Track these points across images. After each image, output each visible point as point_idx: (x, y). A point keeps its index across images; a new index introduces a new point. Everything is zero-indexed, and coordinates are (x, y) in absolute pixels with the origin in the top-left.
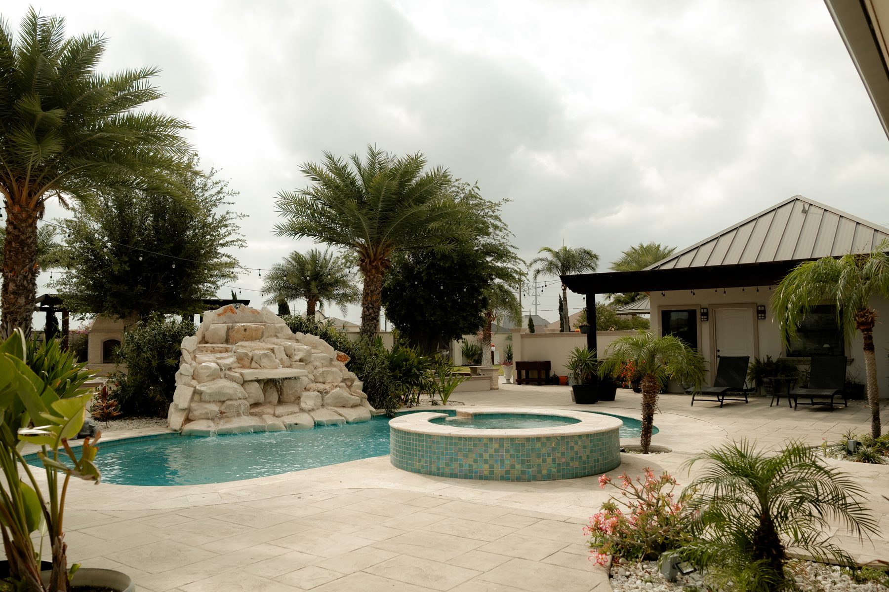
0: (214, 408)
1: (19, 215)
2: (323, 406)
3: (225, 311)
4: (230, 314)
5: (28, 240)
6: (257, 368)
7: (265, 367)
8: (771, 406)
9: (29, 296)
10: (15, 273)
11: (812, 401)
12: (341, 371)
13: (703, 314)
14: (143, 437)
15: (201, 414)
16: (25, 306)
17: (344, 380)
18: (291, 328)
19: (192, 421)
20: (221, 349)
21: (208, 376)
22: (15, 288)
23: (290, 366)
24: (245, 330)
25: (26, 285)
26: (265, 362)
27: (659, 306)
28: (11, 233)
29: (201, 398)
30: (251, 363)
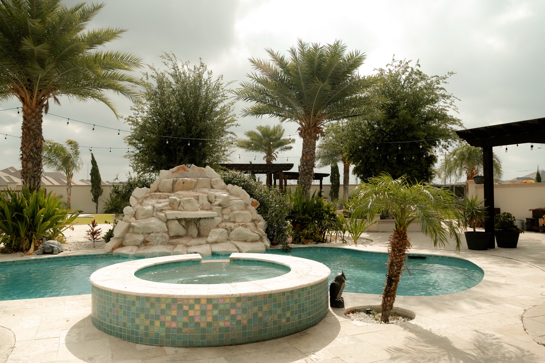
0: (141, 238)
2: (228, 240)
3: (178, 170)
4: (183, 171)
5: (33, 127)
6: (180, 210)
7: (187, 210)
9: (34, 162)
10: (25, 148)
12: (252, 213)
14: (85, 256)
15: (130, 242)
16: (32, 168)
17: (253, 221)
18: (225, 182)
19: (125, 246)
20: (165, 196)
21: (143, 215)
22: (26, 157)
23: (211, 209)
24: (184, 183)
25: (32, 156)
26: (187, 206)
29: (134, 231)
30: (178, 207)
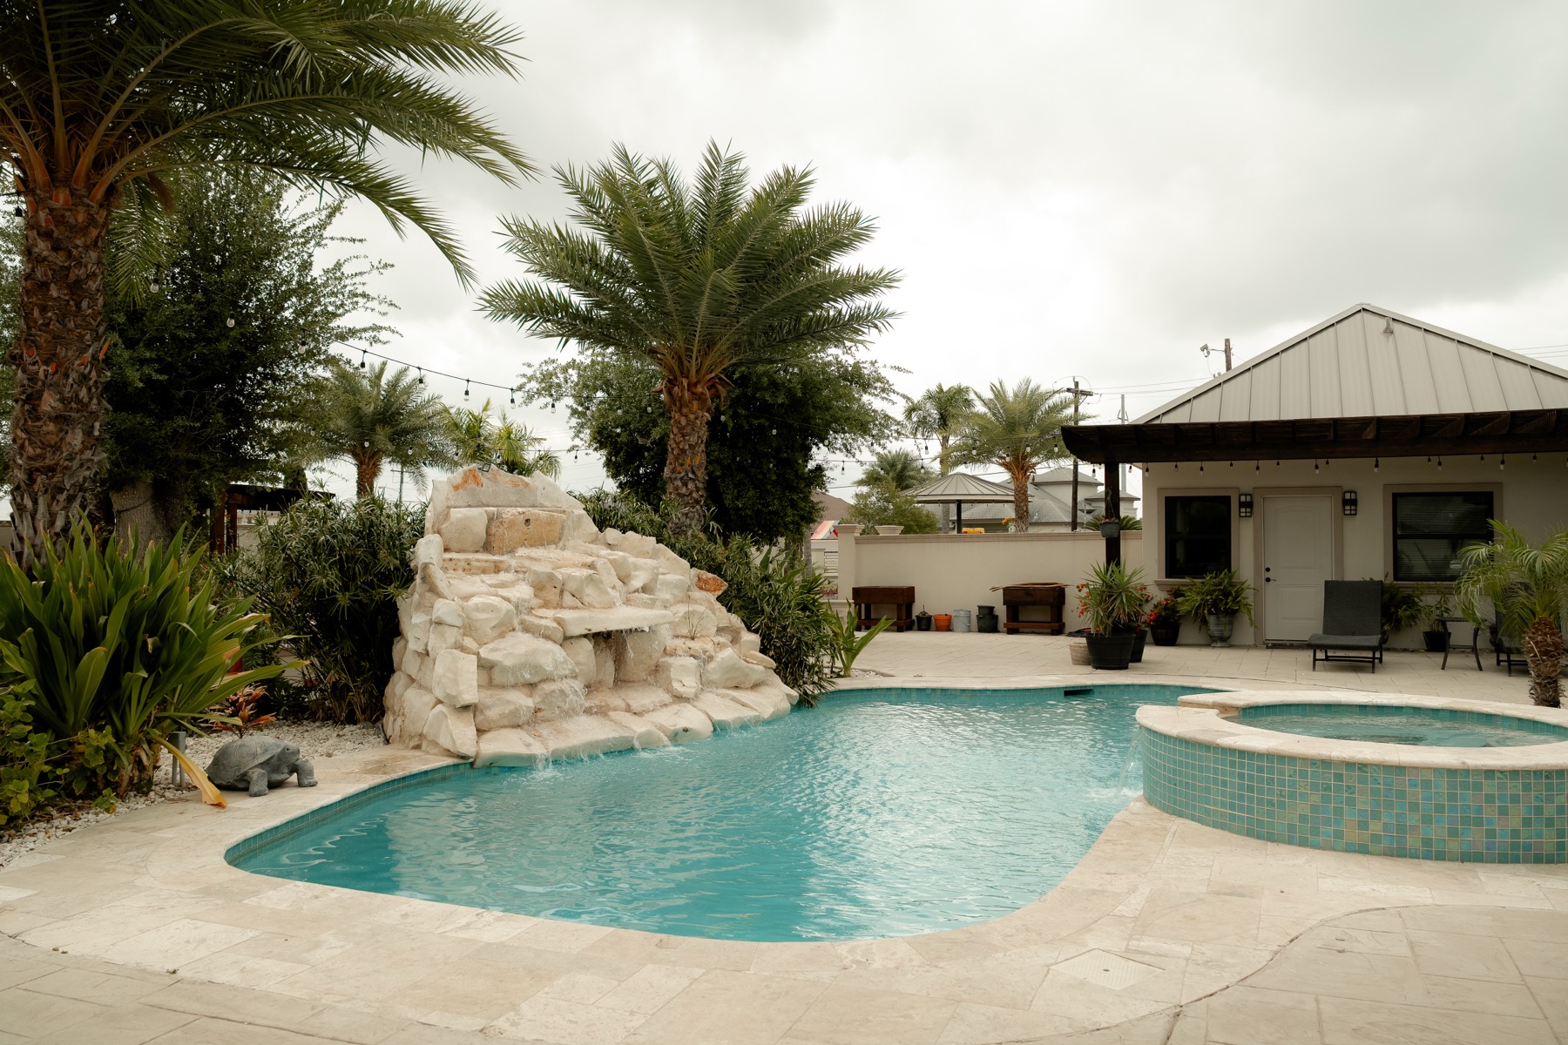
0: (523, 701)
1: (68, 214)
3: (464, 481)
4: (473, 485)
5: (90, 283)
6: (577, 608)
7: (591, 606)
8: (1443, 668)
9: (93, 427)
10: (59, 365)
11: (1509, 657)
12: (713, 612)
13: (1241, 505)
15: (502, 715)
16: (82, 452)
17: (723, 630)
18: (594, 520)
19: (490, 731)
20: (484, 564)
21: (495, 627)
22: (58, 405)
23: (632, 602)
24: (526, 523)
25: (86, 400)
26: (590, 593)
27: (1160, 490)
28: (45, 259)
29: (491, 679)
30: (563, 596)
